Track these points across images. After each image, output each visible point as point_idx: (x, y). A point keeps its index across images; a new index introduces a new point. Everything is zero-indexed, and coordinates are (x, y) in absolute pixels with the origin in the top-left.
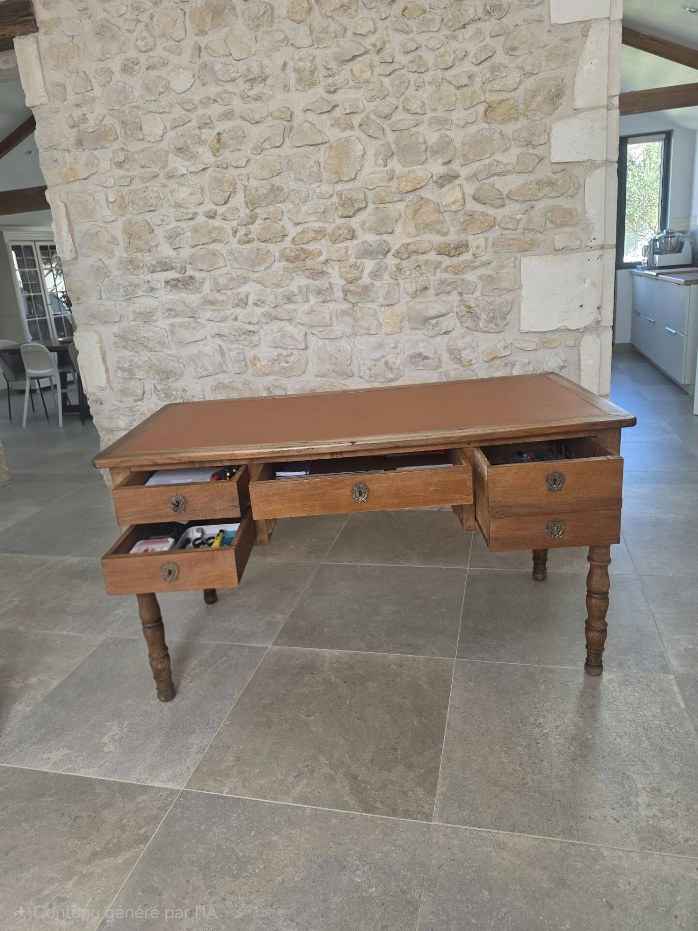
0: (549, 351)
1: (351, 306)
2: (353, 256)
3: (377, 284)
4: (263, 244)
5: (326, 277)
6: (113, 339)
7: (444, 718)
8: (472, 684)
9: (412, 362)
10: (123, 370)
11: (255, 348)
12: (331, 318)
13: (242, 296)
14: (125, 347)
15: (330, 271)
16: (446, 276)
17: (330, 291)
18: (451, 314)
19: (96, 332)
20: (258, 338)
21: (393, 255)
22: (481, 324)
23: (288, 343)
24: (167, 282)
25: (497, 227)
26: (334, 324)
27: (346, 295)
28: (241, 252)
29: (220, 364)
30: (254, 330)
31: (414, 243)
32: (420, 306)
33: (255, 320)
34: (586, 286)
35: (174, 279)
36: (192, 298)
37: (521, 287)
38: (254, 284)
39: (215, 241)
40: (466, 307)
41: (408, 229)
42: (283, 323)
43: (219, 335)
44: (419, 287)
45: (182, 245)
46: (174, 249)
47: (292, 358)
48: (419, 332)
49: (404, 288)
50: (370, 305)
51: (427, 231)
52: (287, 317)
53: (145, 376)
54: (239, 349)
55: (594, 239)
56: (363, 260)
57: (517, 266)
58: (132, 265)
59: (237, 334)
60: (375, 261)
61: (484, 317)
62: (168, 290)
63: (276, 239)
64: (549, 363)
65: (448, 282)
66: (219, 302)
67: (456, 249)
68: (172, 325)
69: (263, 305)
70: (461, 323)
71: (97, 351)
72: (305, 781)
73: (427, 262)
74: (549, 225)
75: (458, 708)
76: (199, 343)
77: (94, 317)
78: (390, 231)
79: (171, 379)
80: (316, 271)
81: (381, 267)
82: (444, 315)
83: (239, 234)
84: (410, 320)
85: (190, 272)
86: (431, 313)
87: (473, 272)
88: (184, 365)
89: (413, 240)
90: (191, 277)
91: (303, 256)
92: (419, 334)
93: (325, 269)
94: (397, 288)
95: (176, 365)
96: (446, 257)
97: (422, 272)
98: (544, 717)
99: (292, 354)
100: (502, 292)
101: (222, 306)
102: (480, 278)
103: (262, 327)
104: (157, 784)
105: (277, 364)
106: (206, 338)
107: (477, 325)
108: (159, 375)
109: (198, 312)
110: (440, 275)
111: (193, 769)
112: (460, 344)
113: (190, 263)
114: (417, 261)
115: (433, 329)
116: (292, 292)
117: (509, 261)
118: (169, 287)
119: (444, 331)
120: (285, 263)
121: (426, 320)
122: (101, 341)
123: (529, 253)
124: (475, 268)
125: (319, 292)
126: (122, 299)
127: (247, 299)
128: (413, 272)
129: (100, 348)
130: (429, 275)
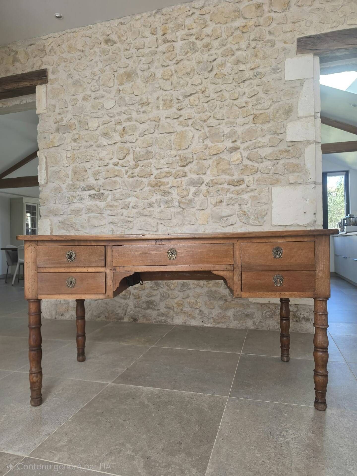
1: (182, 210)
2: (185, 185)
3: (196, 199)
4: (140, 178)
5: (170, 195)
6: (58, 223)
7: (217, 428)
8: (238, 411)
11: (131, 230)
12: (171, 215)
13: (126, 203)
14: (63, 228)
15: (173, 192)
17: (171, 202)
18: (234, 215)
19: (50, 220)
20: (132, 225)
21: (205, 185)
22: (251, 221)
23: (148, 228)
24: (90, 196)
25: (259, 172)
26: (173, 219)
27: (180, 204)
28: (128, 182)
30: (131, 220)
31: (216, 179)
32: (218, 210)
33: (132, 215)
34: (307, 202)
35: (94, 194)
36: (102, 204)
37: (272, 201)
38: (134, 198)
39: (116, 176)
40: (243, 211)
41: (213, 172)
42: (146, 218)
43: (112, 223)
44: (218, 201)
45: (100, 178)
46: (96, 180)
48: (217, 224)
49: (210, 201)
50: (192, 209)
51: (223, 174)
52: (148, 215)
54: (122, 230)
55: (310, 179)
56: (189, 187)
57: (270, 192)
58: (73, 187)
59: (122, 222)
60: (196, 188)
61: (252, 217)
62: (90, 199)
63: (146, 176)
65: (233, 199)
66: (115, 206)
67: (238, 182)
68: (89, 217)
69: (137, 208)
70: (240, 219)
71: (49, 230)
72: (113, 458)
73: (222, 189)
74: (286, 172)
75: (228, 423)
76: (102, 227)
77: (50, 212)
78: (204, 173)
80: (166, 192)
81: (199, 190)
83: (128, 173)
84: (212, 218)
85: (102, 191)
86: (224, 214)
87: (247, 194)
89: (216, 178)
90: (102, 193)
91: (159, 184)
93: (170, 191)
94: (206, 201)
96: (232, 186)
97: (220, 193)
98: (286, 431)
100: (262, 205)
101: (116, 208)
102: (250, 197)
103: (135, 219)
104: (10, 452)
107: (249, 222)
109: (103, 211)
110: (229, 195)
111: (38, 445)
112: (239, 230)
113: (103, 187)
114: (217, 188)
115: (225, 223)
116: (152, 202)
117: (265, 189)
118: (90, 198)
119: (230, 223)
120: (150, 188)
121: (221, 218)
122: (51, 225)
123: (276, 185)
124: (247, 192)
125: (166, 202)
126: (66, 203)
127: (129, 205)
128: (215, 193)
129: (51, 228)
130: (223, 195)
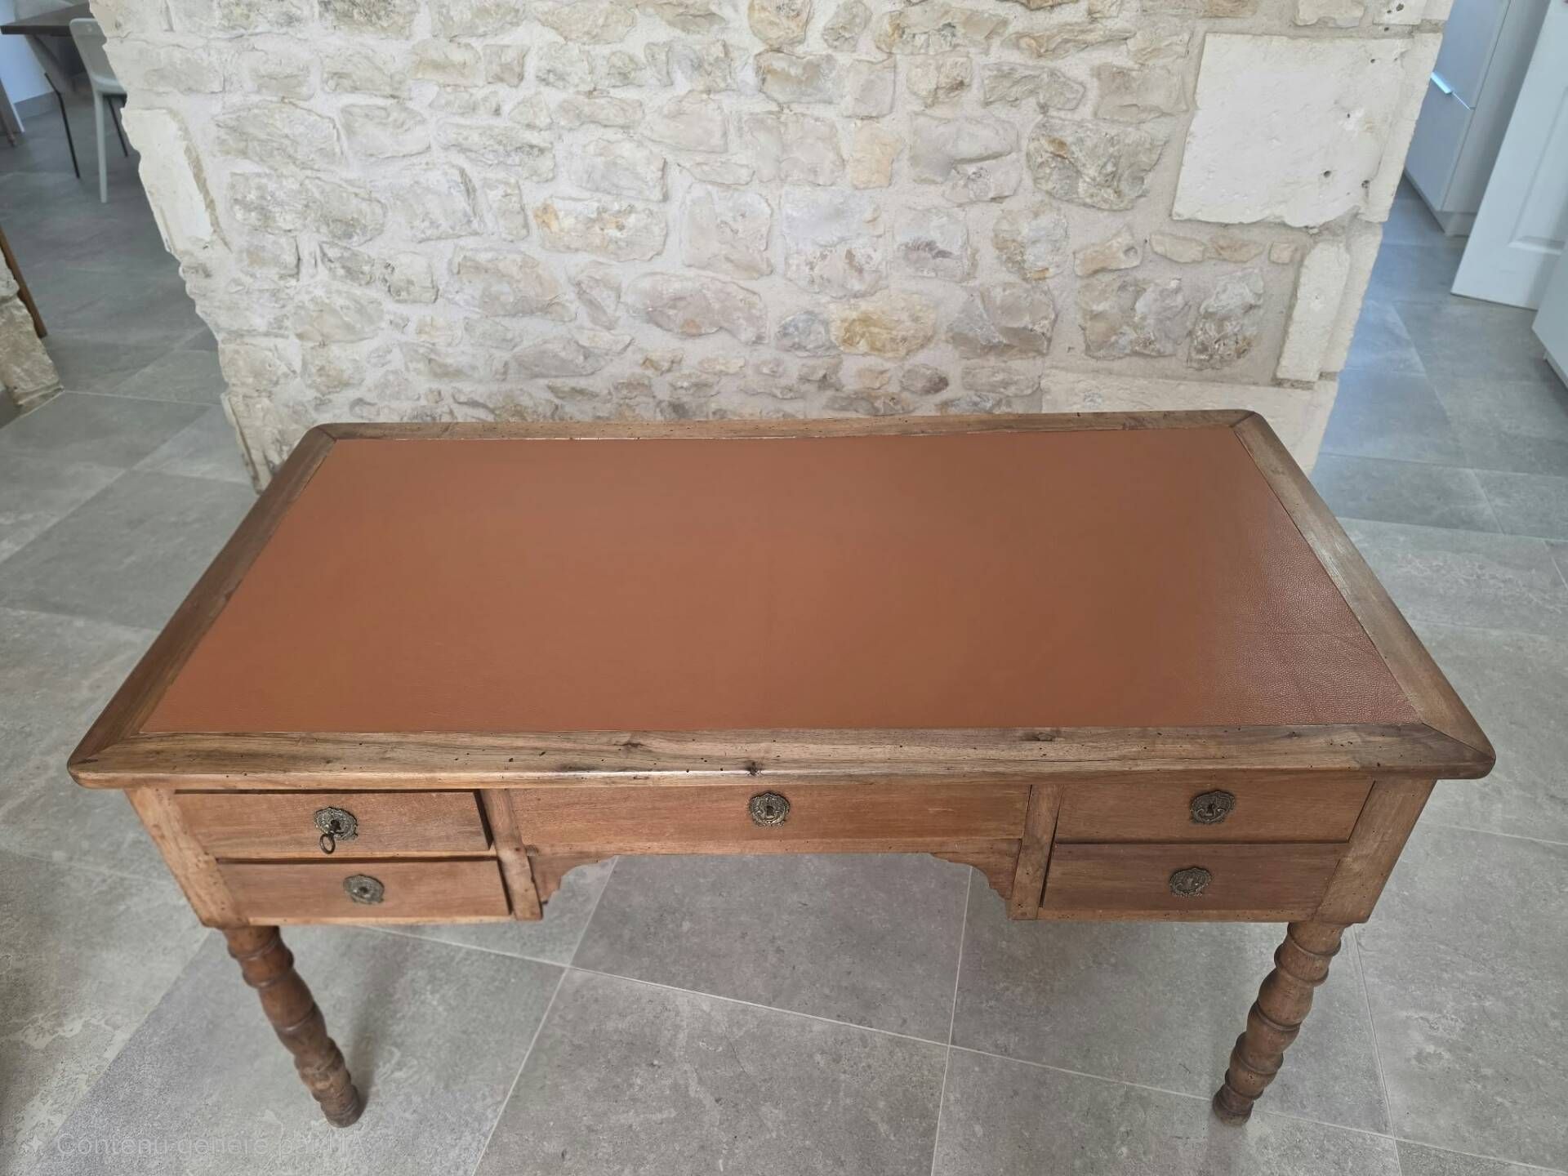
0: (1230, 267)
1: (774, 108)
3: (843, 59)
5: (716, 27)
6: (215, 131)
9: (906, 258)
10: (248, 207)
11: (546, 185)
12: (725, 134)
13: (509, 56)
14: (244, 153)
15: (727, 12)
16: (1014, 57)
17: (724, 66)
18: (1014, 155)
19: (170, 111)
20: (549, 163)
22: (1082, 187)
23: (622, 183)
24: (326, 4)
26: (733, 148)
27: (764, 80)
29: (465, 214)
30: (542, 145)
32: (941, 129)
33: (543, 120)
34: (1350, 125)
36: (390, 51)
37: (1192, 109)
38: (538, 28)
40: (1053, 141)
42: (610, 134)
43: (460, 147)
44: (944, 81)
47: (632, 220)
48: (932, 187)
49: (908, 79)
50: (819, 110)
52: (621, 121)
53: (298, 225)
54: (507, 184)
55: (1400, 7)
57: (1194, 56)
59: (501, 149)
61: (1091, 171)
62: (328, 23)
64: (1223, 297)
65: (1017, 76)
66: (453, 65)
68: (346, 111)
69: (561, 84)
70: (1036, 180)
71: (183, 160)
73: (968, 17)
76: (414, 160)
77: (160, 74)
79: (355, 238)
80: (693, 11)
81: (855, 17)
82: (996, 156)
84: (914, 160)
86: (966, 148)
87: (1082, 55)
88: (383, 206)
92: (932, 195)
93: (714, 8)
94: (889, 76)
95: (364, 206)
96: (1020, 9)
97: (955, 41)
99: (631, 210)
100: (1143, 116)
101: (463, 75)
102: (1097, 73)
103: (560, 137)
105: (597, 229)
106: (429, 148)
107: (1073, 189)
108: (328, 225)
109: (406, 86)
110: (999, 54)
112: (1026, 230)
114: (946, 13)
115: (965, 186)
116: (631, 59)
117: (1175, 39)
118: (330, 17)
119: (991, 195)
121: (954, 164)
122: (186, 134)
123: (1229, 23)
124: (1087, 45)
125: (698, 66)
126: (221, 35)
127: (522, 65)
128: (933, 39)
129: (188, 150)
130: (973, 50)
